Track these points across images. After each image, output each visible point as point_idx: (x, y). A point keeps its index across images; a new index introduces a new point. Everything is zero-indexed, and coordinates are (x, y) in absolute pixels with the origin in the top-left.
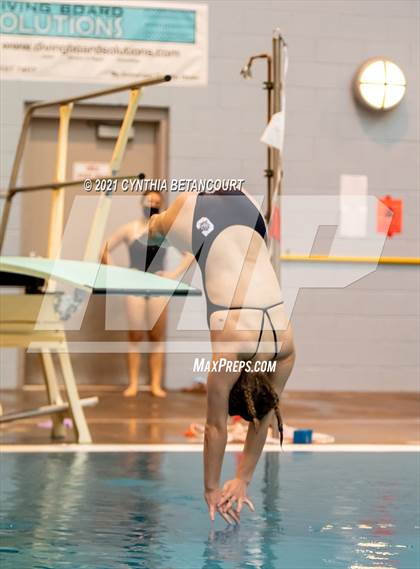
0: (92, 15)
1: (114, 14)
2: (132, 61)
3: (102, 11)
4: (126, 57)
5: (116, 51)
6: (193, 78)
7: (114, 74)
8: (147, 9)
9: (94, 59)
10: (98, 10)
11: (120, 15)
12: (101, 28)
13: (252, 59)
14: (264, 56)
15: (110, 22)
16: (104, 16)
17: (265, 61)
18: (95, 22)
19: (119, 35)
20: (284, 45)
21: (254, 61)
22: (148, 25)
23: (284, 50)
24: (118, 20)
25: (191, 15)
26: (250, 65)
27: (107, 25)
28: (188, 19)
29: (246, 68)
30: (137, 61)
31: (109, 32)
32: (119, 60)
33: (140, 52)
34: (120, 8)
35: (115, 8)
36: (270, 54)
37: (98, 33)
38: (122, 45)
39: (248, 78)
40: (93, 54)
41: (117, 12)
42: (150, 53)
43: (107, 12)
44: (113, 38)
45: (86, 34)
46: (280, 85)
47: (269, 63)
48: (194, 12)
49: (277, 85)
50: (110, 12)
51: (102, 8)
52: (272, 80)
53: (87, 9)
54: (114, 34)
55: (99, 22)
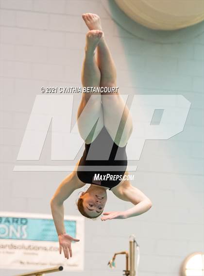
0: (7, 224)
1: (21, 223)
2: (33, 254)
3: (13, 221)
4: (29, 251)
5: (23, 247)
6: (74, 265)
7: (21, 263)
8: (44, 220)
9: (7, 252)
10: (11, 220)
11: (26, 223)
12: (13, 232)
13: (116, 255)
14: (123, 253)
15: (19, 227)
16: (15, 224)
17: (125, 256)
18: (9, 229)
19: (25, 237)
20: (137, 245)
21: (117, 256)
22: (44, 230)
23: (137, 249)
24: (24, 227)
25: (74, 224)
26: (114, 259)
27: (17, 231)
28: (72, 226)
29: (111, 261)
30: (37, 254)
31: (18, 235)
32: (25, 253)
33: (39, 248)
34: (25, 219)
35: (22, 219)
36: (128, 251)
37: (11, 235)
38: (27, 243)
39: (113, 267)
40: (7, 249)
41: (24, 221)
42: (45, 249)
43: (17, 222)
44: (21, 239)
45: (3, 236)
46: (135, 272)
47: (127, 258)
48: (75, 222)
49: (132, 272)
50: (19, 222)
51: (13, 219)
52: (129, 269)
53: (3, 220)
54: (21, 236)
55: (12, 228)
